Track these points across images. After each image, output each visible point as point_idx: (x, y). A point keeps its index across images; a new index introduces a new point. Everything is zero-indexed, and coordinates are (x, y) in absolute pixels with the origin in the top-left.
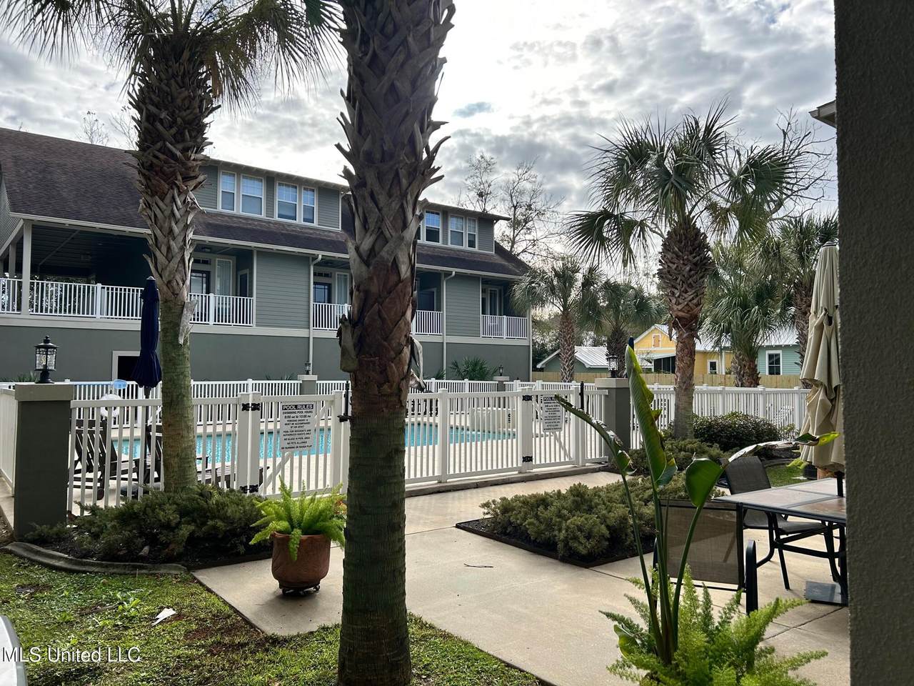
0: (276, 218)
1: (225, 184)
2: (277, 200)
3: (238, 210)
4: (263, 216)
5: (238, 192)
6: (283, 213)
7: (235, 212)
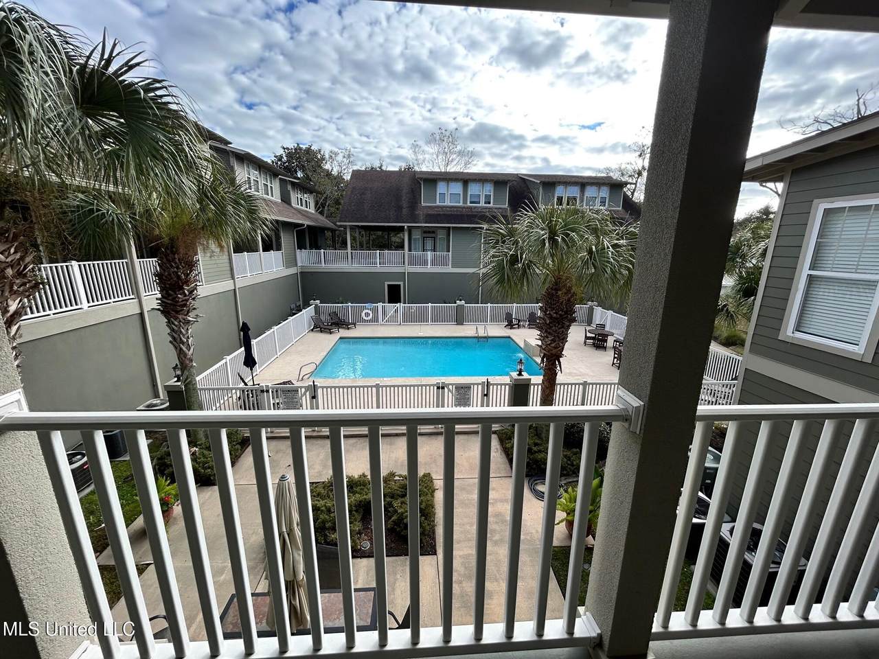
0: (469, 204)
1: (441, 188)
2: (469, 193)
3: (448, 203)
4: (461, 204)
5: (448, 192)
6: (473, 200)
7: (446, 204)
